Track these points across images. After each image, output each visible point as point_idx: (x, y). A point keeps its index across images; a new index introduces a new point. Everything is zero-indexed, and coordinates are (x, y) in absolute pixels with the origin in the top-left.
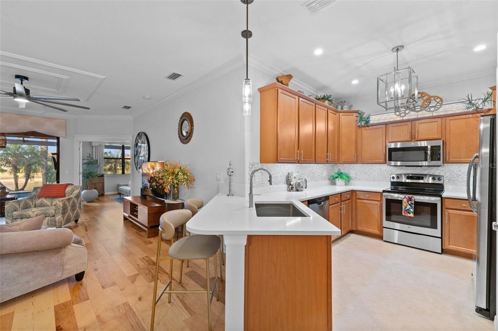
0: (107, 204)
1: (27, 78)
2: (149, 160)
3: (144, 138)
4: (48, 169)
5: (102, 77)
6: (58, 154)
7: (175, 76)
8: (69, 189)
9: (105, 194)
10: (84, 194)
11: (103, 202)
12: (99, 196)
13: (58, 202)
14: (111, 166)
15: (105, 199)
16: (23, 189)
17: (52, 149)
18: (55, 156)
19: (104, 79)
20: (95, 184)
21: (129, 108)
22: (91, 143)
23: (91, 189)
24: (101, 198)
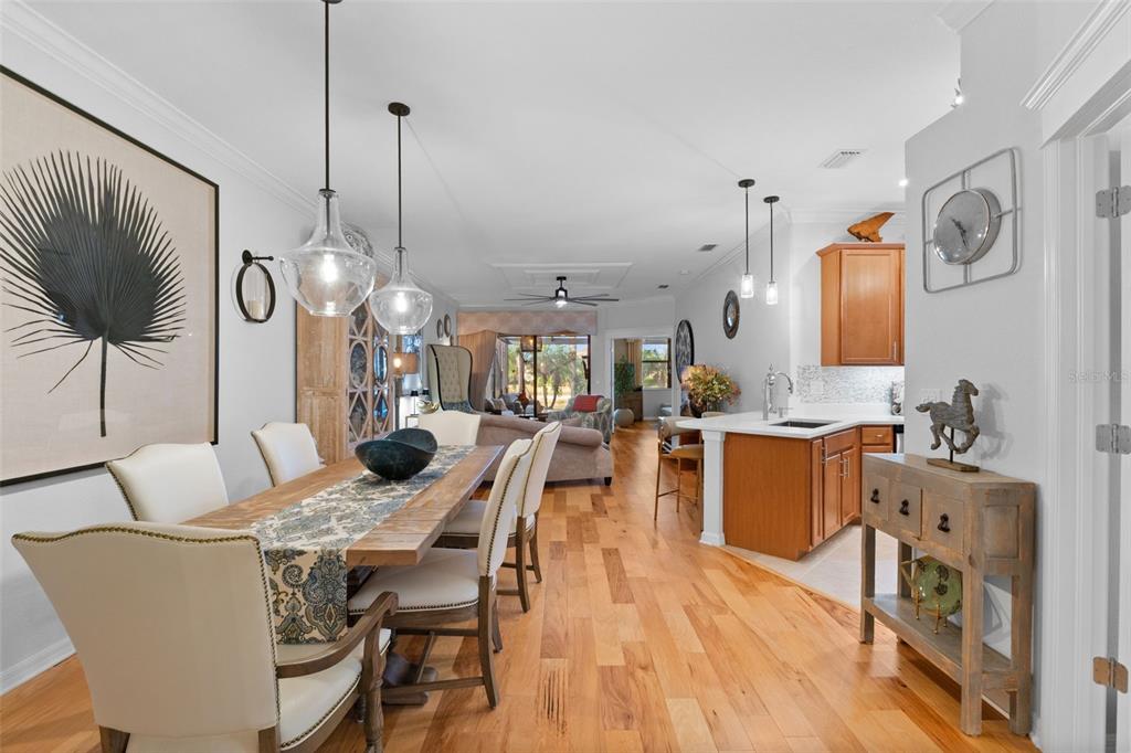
0: (646, 432)
1: (565, 278)
2: (692, 364)
3: (686, 329)
4: (576, 380)
5: (629, 264)
6: (589, 357)
7: (709, 248)
8: (600, 402)
9: (645, 418)
10: (617, 414)
11: (641, 429)
12: (635, 421)
13: (590, 416)
14: (656, 376)
15: (644, 425)
16: (551, 408)
17: (582, 350)
18: (586, 361)
19: (629, 268)
20: (630, 401)
21: (666, 287)
22: (625, 340)
23: (626, 408)
24: (637, 424)
